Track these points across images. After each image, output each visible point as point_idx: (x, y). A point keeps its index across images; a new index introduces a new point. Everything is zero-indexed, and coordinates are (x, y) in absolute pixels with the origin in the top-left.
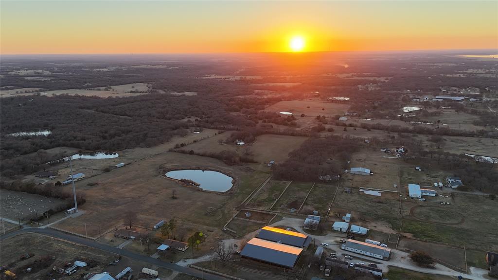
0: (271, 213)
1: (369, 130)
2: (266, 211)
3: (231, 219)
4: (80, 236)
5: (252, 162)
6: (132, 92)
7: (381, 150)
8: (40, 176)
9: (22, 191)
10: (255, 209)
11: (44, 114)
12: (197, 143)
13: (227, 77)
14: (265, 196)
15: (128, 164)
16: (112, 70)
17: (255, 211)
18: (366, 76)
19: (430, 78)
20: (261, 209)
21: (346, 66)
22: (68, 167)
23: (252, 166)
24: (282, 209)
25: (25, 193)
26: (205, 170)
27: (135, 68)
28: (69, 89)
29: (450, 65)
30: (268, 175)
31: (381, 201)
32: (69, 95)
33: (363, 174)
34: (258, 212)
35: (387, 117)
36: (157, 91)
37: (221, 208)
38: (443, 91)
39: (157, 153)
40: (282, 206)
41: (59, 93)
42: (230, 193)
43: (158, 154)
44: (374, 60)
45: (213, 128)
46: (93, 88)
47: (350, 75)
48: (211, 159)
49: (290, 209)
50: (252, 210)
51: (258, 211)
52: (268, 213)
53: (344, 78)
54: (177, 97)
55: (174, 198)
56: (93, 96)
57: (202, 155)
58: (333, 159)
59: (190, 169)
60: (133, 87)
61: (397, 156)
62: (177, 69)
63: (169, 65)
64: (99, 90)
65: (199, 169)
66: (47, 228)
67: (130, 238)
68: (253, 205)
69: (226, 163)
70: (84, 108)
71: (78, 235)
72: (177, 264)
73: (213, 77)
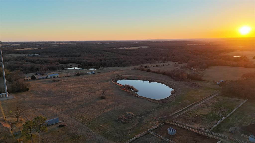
0: (211, 136)
2: (203, 131)
3: (143, 134)
5: (200, 80)
10: (187, 126)
12: (158, 67)
14: (206, 111)
15: (97, 73)
17: (185, 127)
20: (196, 127)
23: (199, 83)
24: (231, 133)
30: (215, 91)
34: (189, 131)
37: (142, 115)
40: (231, 129)
42: (163, 102)
49: (245, 136)
50: (181, 126)
51: (191, 129)
52: (205, 134)
55: (103, 98)
57: (156, 73)
68: (186, 120)
69: (174, 79)
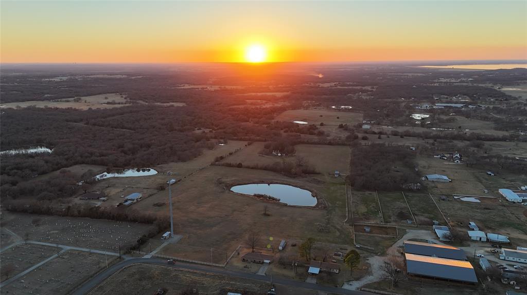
0: (389, 226)
1: (402, 137)
3: (353, 235)
4: (201, 264)
6: (108, 103)
7: (435, 156)
8: (87, 198)
9: (81, 217)
11: (28, 129)
12: (235, 155)
13: (204, 86)
14: (363, 208)
15: (179, 181)
16: (65, 80)
17: (369, 224)
18: (349, 85)
19: (414, 86)
21: (320, 76)
22: (108, 187)
24: (396, 221)
25: (87, 218)
26: (271, 183)
27: (92, 78)
28: (28, 101)
29: (419, 74)
30: (345, 186)
31: (488, 207)
32: (37, 107)
33: (441, 181)
35: (407, 124)
36: (138, 102)
37: (328, 223)
38: (436, 98)
39: (201, 168)
40: (392, 218)
41: (24, 105)
42: (322, 207)
43: (203, 169)
44: (342, 70)
45: (237, 140)
46: (59, 100)
47: (333, 84)
48: (266, 172)
49: (404, 221)
50: (365, 224)
51: (373, 225)
52: (384, 226)
53: (328, 87)
54: (166, 107)
55: (266, 215)
56: (68, 108)
58: (398, 167)
59: (254, 183)
60: (106, 98)
61: (456, 162)
62: (140, 78)
63: (129, 75)
64: (68, 101)
65: (262, 182)
66: (153, 257)
67: (263, 263)
68: (362, 219)
70: (70, 121)
71: (199, 262)
72: (343, 287)
73: (187, 87)
